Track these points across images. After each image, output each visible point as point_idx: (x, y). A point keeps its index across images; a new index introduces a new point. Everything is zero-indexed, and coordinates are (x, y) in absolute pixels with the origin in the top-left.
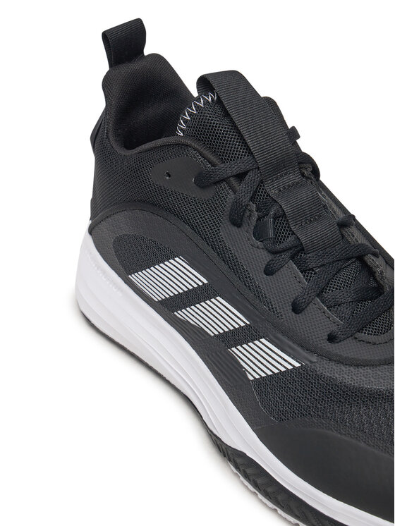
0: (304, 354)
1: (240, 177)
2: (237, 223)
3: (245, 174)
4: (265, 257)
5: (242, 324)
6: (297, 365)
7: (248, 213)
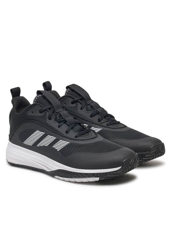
0: (70, 140)
1: (50, 109)
2: (50, 119)
3: (51, 108)
4: (58, 124)
5: (55, 139)
6: (69, 143)
7: (52, 117)
